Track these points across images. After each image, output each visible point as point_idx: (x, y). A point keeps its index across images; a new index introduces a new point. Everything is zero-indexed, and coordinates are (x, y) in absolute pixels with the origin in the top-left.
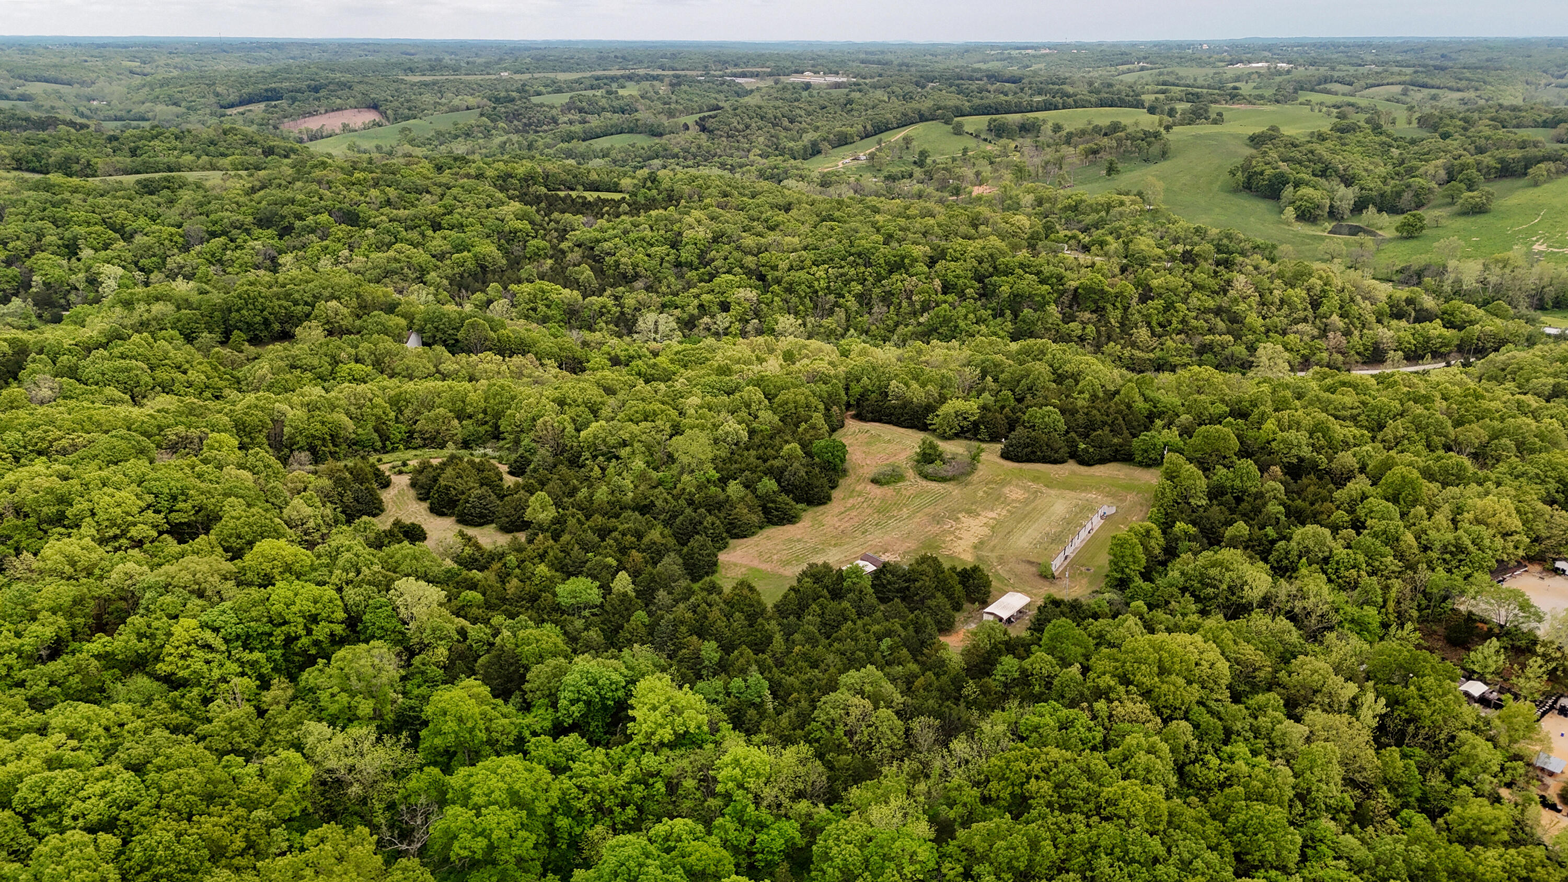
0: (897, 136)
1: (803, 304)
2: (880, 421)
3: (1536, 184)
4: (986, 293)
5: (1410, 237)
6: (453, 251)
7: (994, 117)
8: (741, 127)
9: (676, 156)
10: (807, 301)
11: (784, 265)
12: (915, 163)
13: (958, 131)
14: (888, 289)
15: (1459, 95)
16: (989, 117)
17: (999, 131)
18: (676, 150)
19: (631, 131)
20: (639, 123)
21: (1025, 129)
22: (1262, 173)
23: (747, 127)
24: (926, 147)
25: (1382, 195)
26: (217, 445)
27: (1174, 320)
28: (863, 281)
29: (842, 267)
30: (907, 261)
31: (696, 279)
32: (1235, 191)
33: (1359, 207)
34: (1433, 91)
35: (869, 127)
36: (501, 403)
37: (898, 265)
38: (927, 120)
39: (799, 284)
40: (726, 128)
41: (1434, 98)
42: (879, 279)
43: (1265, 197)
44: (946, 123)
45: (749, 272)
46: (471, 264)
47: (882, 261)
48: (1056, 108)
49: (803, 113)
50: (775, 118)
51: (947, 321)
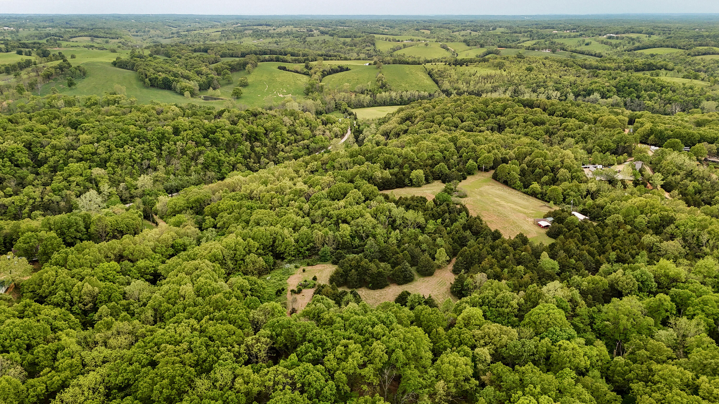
3: (249, 73)
4: (215, 142)
22: (157, 78)
28: (152, 150)
29: (136, 145)
32: (147, 87)
37: (162, 138)
39: (123, 159)
43: (162, 88)
47: (154, 137)
51: (213, 159)
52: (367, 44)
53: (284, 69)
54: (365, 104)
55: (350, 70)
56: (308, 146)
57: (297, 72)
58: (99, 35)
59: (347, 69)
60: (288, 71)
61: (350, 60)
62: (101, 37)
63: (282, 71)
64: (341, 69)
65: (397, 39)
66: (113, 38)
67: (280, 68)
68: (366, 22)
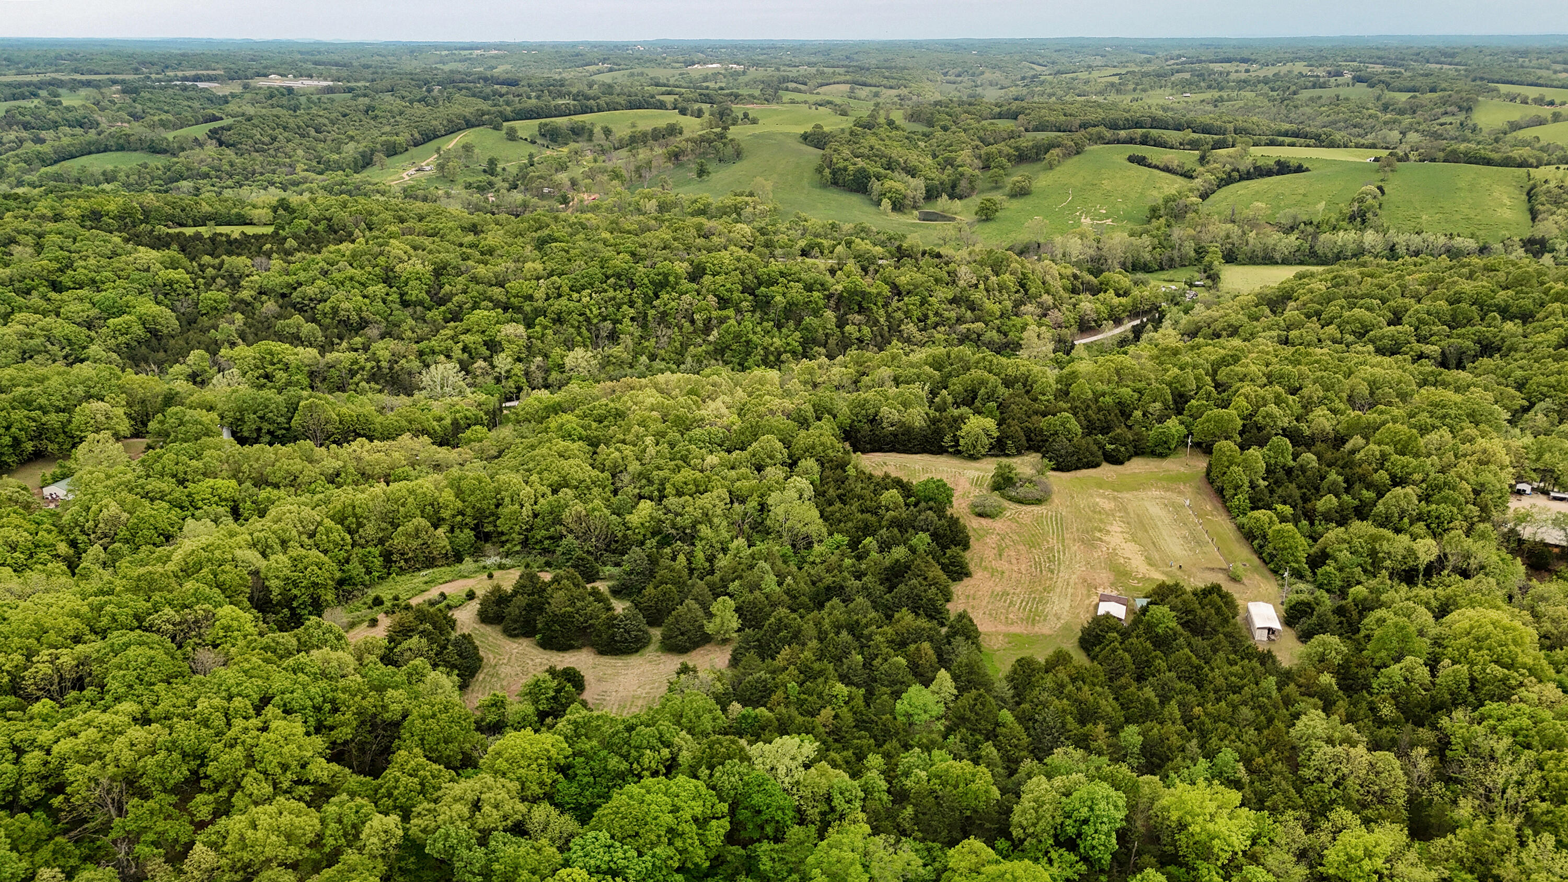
0: (453, 143)
1: (579, 334)
2: (880, 450)
3: (1051, 167)
4: (763, 305)
5: (988, 220)
6: (105, 315)
7: (543, 121)
8: (266, 139)
9: (206, 176)
10: (584, 330)
11: (540, 294)
12: (485, 171)
13: (512, 136)
14: (662, 309)
15: (894, 92)
16: (538, 121)
17: (553, 136)
18: (205, 169)
19: (121, 148)
20: (132, 139)
21: (577, 132)
22: (845, 169)
23: (274, 139)
24: (492, 154)
25: (942, 184)
26: (235, 624)
27: (931, 314)
28: (632, 304)
29: (606, 291)
30: (671, 279)
31: (440, 319)
32: (824, 186)
33: (931, 194)
34: (874, 89)
35: (417, 135)
36: (485, 498)
37: (662, 284)
38: (473, 126)
39: (570, 313)
40: (250, 142)
41: (876, 95)
42: (648, 301)
43: (851, 190)
44: (497, 128)
45: (497, 304)
46: (138, 330)
47: (646, 281)
48: (592, 111)
49: (326, 121)
50: (299, 127)
51: (737, 337)
52: (1449, 109)
53: (1140, 161)
54: (1277, 256)
55: (1307, 170)
56: (979, 336)
57: (1167, 169)
58: (869, 81)
59: (1299, 169)
60: (1149, 166)
61: (1346, 146)
62: (870, 86)
63: (1135, 165)
64: (1283, 168)
65: (1548, 99)
66: (891, 88)
67: (1132, 159)
68: (1525, 53)
